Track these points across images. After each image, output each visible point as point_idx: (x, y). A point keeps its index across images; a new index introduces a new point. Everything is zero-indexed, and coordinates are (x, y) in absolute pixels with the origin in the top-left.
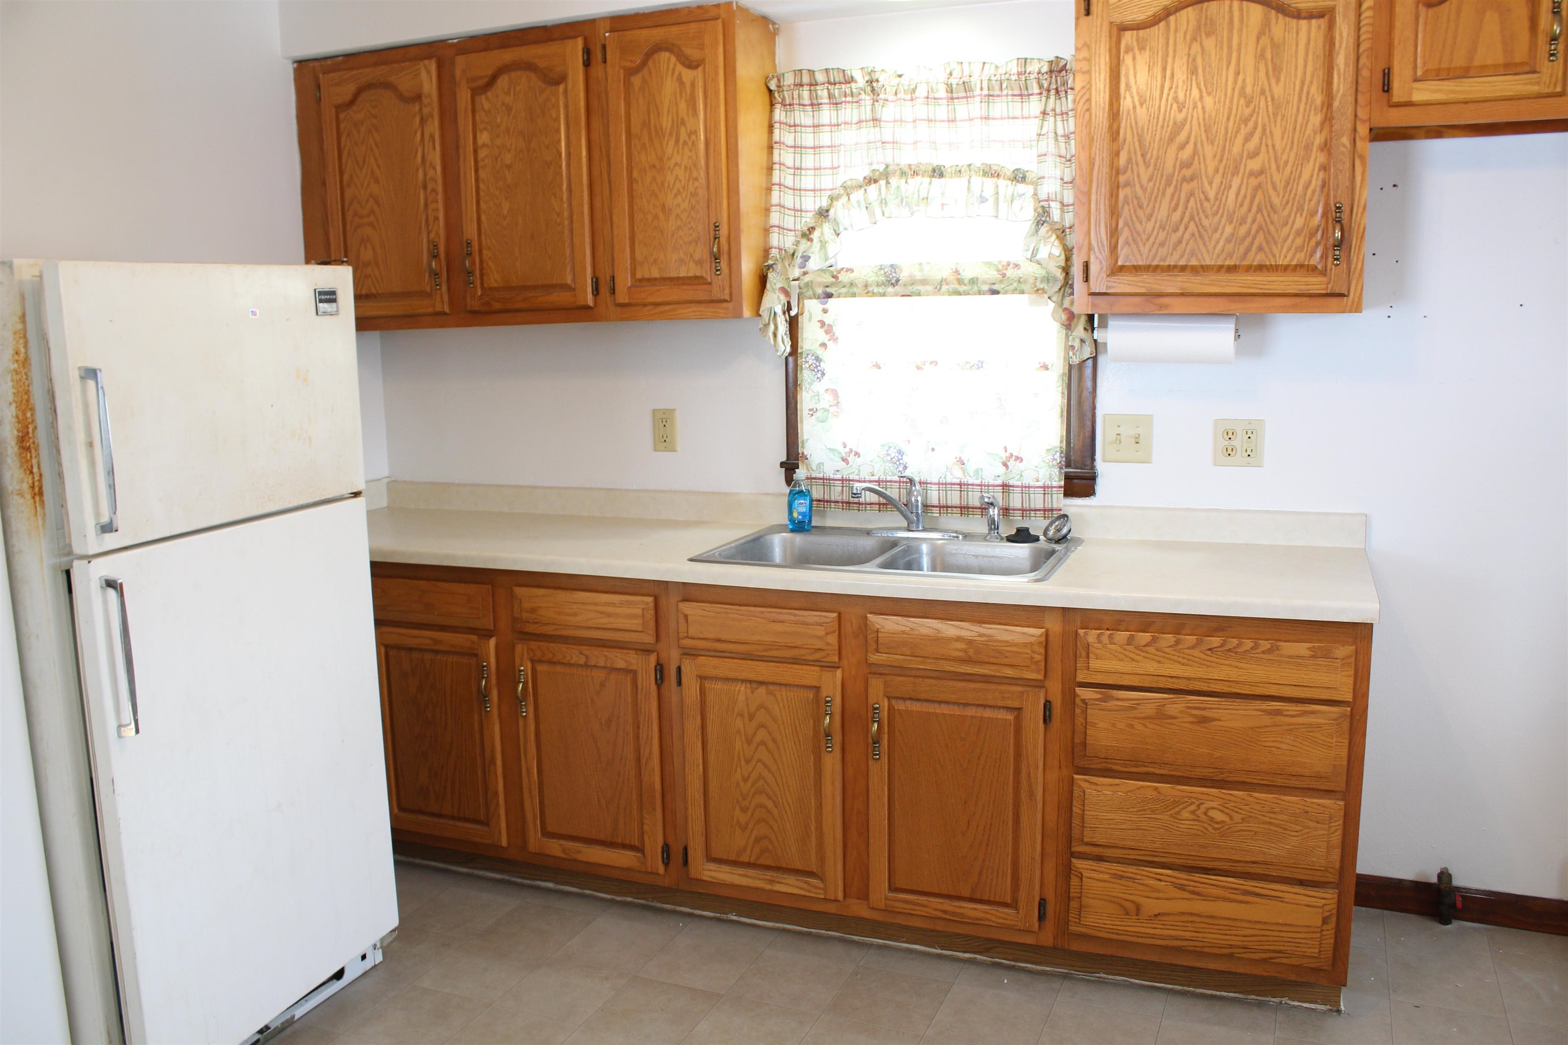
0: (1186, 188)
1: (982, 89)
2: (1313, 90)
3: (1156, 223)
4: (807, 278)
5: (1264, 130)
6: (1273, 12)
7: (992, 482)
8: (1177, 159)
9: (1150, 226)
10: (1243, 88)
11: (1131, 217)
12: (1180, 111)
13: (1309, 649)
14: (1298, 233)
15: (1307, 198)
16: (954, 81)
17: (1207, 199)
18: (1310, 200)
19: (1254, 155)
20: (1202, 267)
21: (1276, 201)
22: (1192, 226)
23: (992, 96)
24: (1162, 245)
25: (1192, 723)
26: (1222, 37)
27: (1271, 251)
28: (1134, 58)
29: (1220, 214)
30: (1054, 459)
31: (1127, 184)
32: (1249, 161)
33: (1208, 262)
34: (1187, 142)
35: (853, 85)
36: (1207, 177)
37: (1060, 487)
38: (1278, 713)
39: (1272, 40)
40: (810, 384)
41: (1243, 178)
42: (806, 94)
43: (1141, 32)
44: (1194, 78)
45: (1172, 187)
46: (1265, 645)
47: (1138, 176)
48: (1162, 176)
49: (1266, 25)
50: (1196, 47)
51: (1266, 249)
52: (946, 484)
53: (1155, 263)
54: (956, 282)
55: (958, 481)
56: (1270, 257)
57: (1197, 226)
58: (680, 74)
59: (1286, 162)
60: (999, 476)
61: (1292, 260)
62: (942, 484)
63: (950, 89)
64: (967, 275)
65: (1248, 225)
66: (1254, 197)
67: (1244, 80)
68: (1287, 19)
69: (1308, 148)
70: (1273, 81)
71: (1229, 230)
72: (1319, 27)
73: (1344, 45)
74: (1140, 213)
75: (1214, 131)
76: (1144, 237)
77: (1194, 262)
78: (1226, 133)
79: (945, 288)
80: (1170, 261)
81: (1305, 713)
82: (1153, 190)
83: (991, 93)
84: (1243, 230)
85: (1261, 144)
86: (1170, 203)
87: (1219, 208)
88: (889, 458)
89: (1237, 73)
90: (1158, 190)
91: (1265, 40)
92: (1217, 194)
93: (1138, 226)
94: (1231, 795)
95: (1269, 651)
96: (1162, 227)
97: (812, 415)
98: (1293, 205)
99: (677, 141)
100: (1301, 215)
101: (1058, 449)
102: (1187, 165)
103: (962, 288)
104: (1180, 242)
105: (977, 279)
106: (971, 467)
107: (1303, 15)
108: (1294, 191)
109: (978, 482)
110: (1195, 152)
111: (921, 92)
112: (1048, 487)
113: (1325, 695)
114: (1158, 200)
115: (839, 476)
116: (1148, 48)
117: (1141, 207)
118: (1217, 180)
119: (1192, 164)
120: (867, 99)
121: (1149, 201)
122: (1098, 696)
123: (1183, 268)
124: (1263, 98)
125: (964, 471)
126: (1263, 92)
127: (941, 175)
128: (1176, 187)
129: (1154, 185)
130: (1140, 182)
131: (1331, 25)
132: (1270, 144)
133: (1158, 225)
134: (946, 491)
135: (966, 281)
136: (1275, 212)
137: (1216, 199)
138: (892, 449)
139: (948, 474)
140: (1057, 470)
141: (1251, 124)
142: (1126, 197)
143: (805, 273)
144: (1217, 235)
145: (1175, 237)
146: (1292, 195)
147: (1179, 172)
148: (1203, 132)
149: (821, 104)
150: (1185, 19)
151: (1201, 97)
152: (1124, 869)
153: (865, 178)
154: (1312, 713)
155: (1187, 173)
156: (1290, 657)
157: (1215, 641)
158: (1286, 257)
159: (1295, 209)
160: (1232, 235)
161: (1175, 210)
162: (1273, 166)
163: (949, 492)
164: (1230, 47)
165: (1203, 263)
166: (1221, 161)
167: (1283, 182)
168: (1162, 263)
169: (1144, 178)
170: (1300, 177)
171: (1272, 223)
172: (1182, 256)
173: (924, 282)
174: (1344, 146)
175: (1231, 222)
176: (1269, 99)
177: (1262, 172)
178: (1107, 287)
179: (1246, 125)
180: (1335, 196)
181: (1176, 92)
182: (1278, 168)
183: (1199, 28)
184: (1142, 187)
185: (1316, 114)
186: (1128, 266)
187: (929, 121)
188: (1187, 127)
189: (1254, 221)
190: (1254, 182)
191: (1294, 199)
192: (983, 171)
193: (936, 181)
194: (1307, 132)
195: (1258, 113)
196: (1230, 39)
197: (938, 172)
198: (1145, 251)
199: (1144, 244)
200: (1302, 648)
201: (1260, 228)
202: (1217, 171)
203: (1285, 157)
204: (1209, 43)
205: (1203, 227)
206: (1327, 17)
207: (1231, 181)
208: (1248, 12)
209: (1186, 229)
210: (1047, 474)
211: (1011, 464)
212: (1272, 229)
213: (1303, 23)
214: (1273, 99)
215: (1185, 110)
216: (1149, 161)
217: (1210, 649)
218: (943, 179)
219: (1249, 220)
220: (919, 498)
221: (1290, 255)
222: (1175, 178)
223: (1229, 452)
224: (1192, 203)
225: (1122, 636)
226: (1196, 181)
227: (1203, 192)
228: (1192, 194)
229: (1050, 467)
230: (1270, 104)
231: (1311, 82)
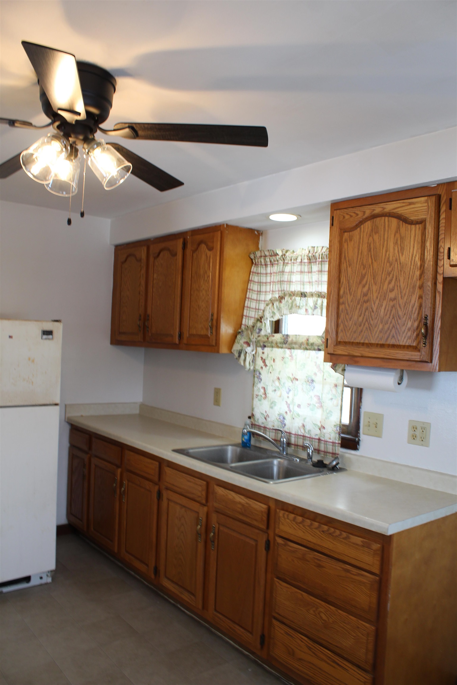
0: (365, 305)
1: (319, 258)
2: (417, 258)
3: (353, 321)
4: (259, 338)
5: (396, 278)
6: (401, 222)
7: (314, 437)
8: (362, 291)
9: (350, 323)
10: (389, 258)
11: (344, 318)
12: (364, 269)
13: (362, 541)
14: (409, 330)
15: (413, 312)
16: (310, 255)
17: (373, 311)
18: (414, 313)
19: (392, 290)
20: (370, 344)
21: (400, 313)
22: (367, 323)
24: (355, 332)
25: (315, 566)
26: (381, 235)
27: (397, 338)
28: (348, 245)
29: (377, 319)
30: (337, 430)
31: (343, 303)
32: (390, 293)
33: (373, 341)
34: (366, 284)
35: (277, 257)
36: (373, 300)
37: (339, 443)
38: (348, 571)
39: (400, 235)
40: (257, 384)
41: (387, 302)
42: (263, 261)
43: (351, 233)
44: (370, 253)
45: (360, 305)
46: (344, 535)
47: (347, 299)
48: (356, 300)
49: (398, 228)
50: (371, 239)
51: (396, 337)
53: (352, 341)
54: (306, 344)
55: (302, 434)
56: (397, 341)
57: (368, 324)
58: (207, 253)
59: (405, 294)
60: (317, 435)
61: (406, 343)
62: (297, 435)
63: (309, 259)
64: (311, 341)
65: (389, 324)
66: (391, 311)
67: (389, 255)
68: (406, 225)
69: (414, 287)
70: (400, 255)
71: (381, 327)
72: (419, 228)
73: (429, 237)
74: (347, 316)
75: (377, 279)
76: (348, 328)
77: (366, 341)
78: (381, 280)
79: (302, 346)
80: (357, 341)
81: (359, 575)
82: (352, 306)
83: (323, 260)
84: (386, 327)
85: (395, 285)
86: (359, 312)
87: (377, 316)
88: (280, 420)
89: (386, 251)
90: (354, 306)
91: (398, 235)
92: (377, 309)
93: (346, 323)
94: (329, 607)
95: (345, 538)
96: (355, 324)
97: (257, 397)
98: (407, 316)
99: (204, 280)
100: (410, 320)
101: (339, 426)
102: (365, 295)
103: (308, 347)
104: (362, 331)
105: (314, 343)
106: (307, 428)
107: (414, 223)
108: (407, 309)
109: (310, 436)
110: (369, 289)
111: (299, 260)
112: (335, 443)
113: (367, 568)
114: (354, 310)
115: (263, 425)
116: (353, 240)
117: (347, 314)
118: (377, 302)
119: (367, 294)
120: (281, 262)
121: (351, 311)
122: (283, 542)
123: (363, 344)
124: (396, 263)
125: (304, 430)
126: (396, 260)
127: (305, 296)
128: (361, 305)
129: (353, 304)
130: (348, 302)
131: (425, 228)
132: (398, 285)
133: (354, 323)
134: (298, 438)
135: (310, 344)
136: (400, 319)
137: (376, 311)
138: (281, 416)
139: (299, 431)
140: (338, 435)
141: (391, 276)
142: (342, 309)
143: (259, 336)
144: (376, 329)
145: (360, 329)
146: (407, 311)
147: (363, 298)
148: (372, 279)
149: (268, 265)
150: (367, 227)
151: (372, 263)
152: (290, 631)
153: (279, 297)
154: (362, 575)
155: (366, 298)
156: (354, 544)
157: (325, 528)
158: (403, 341)
159: (408, 317)
160: (382, 329)
161: (360, 316)
162: (400, 296)
164: (384, 239)
165: (370, 342)
166: (379, 293)
167: (403, 304)
168: (354, 341)
169: (349, 300)
170: (410, 302)
171: (398, 324)
172: (362, 338)
173: (295, 343)
174: (429, 286)
175: (382, 323)
176: (399, 263)
177: (395, 299)
178: (334, 351)
179: (389, 276)
180: (425, 312)
181: (363, 260)
182: (401, 297)
183: (372, 230)
184: (348, 304)
185: (417, 271)
186: (342, 342)
187: (302, 272)
188: (366, 277)
189: (391, 323)
190: (392, 304)
191: (408, 312)
192: (318, 295)
193: (303, 299)
194: (414, 281)
195: (394, 270)
196: (384, 235)
198: (348, 335)
199: (348, 332)
200: (358, 540)
201: (393, 326)
202: (377, 298)
203: (404, 292)
204: (376, 237)
205: (371, 324)
206: (423, 224)
207: (383, 303)
208: (391, 222)
209: (364, 325)
210: (334, 437)
211: (322, 429)
212: (398, 327)
213: (413, 226)
214: (400, 263)
215: (366, 269)
216: (351, 293)
217: (323, 531)
218: (306, 298)
219: (389, 322)
220: (285, 440)
221: (405, 340)
222: (361, 301)
223: (414, 437)
224: (367, 313)
225: (292, 516)
226: (369, 302)
227: (371, 308)
228: (367, 309)
229: (336, 433)
230: (399, 266)
231: (416, 255)
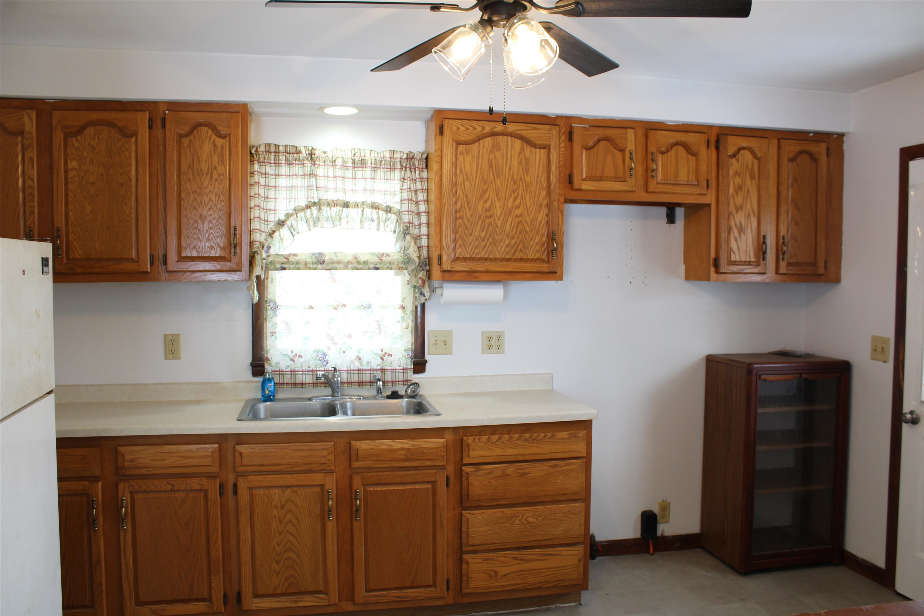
0: (488, 221)
1: (371, 164)
2: (542, 180)
3: (474, 237)
4: (270, 259)
5: (522, 196)
6: (525, 144)
7: (375, 368)
8: (483, 207)
9: (471, 238)
10: (513, 177)
11: (462, 233)
12: (485, 184)
13: (568, 434)
14: (537, 244)
15: (541, 228)
16: (357, 159)
17: (497, 227)
18: (542, 229)
19: (518, 207)
20: (495, 258)
21: (527, 229)
22: (491, 239)
23: (376, 168)
24: (477, 247)
25: (518, 476)
26: (504, 152)
27: (526, 252)
28: (464, 158)
29: (503, 234)
30: (408, 355)
31: (460, 218)
32: (515, 210)
33: (498, 256)
34: (488, 199)
35: (300, 155)
36: (497, 216)
37: (411, 369)
38: (555, 466)
39: (525, 156)
40: (271, 318)
41: (513, 218)
42: (272, 157)
43: (467, 146)
44: (491, 170)
45: (481, 220)
46: (549, 435)
47: (466, 214)
48: (477, 215)
49: (522, 149)
50: (492, 156)
51: (523, 251)
52: (351, 370)
53: (474, 256)
54: (356, 263)
55: (357, 368)
56: (525, 254)
57: (493, 239)
58: (214, 141)
59: (532, 212)
60: (379, 365)
61: (535, 256)
62: (349, 370)
63: (354, 162)
64: (362, 259)
65: (515, 240)
66: (518, 226)
67: (513, 173)
68: (531, 148)
69: (541, 206)
70: (525, 175)
71: (507, 242)
72: (544, 153)
73: (554, 162)
74: (466, 231)
75: (500, 195)
76: (468, 244)
77: (491, 256)
78: (505, 197)
79: (350, 266)
80: (481, 256)
81: (567, 465)
82: (472, 221)
83: (376, 166)
84: (513, 242)
85: (521, 202)
86: (480, 227)
87: (503, 231)
88: (318, 358)
89: (510, 170)
90: (475, 221)
91: (522, 156)
92: (502, 224)
93: (465, 238)
94: (537, 509)
95: (552, 437)
96: (477, 239)
97: (272, 335)
98: (534, 231)
99: (211, 178)
100: (538, 236)
101: (410, 349)
102: (488, 210)
103: (360, 266)
104: (485, 246)
105: (368, 262)
106: (365, 360)
107: (537, 146)
108: (535, 225)
109: (369, 368)
110: (492, 204)
111: (339, 162)
112: (405, 369)
113: (575, 455)
114: (475, 225)
115: (289, 369)
116: (470, 153)
117: (467, 229)
118: (502, 218)
119: (490, 210)
120: (308, 164)
121: (471, 225)
122: (474, 469)
123: (486, 259)
124: (521, 182)
125: (360, 363)
126: (521, 179)
127: (348, 207)
128: (483, 220)
129: (473, 219)
130: (466, 217)
131: (549, 153)
132: (524, 202)
133: (475, 238)
134: (351, 374)
135: (362, 263)
136: (527, 234)
137: (501, 227)
138: (320, 353)
139: (352, 365)
140: (409, 360)
141: (516, 193)
142: (460, 224)
143: (269, 256)
144: (502, 244)
145: (483, 244)
146: (534, 227)
147: (484, 213)
148: (495, 196)
149: (281, 163)
150: (487, 142)
151: (494, 179)
152: (488, 555)
153: (306, 206)
154: (570, 464)
155: (488, 214)
156: (560, 439)
157: (527, 435)
158: (532, 255)
159: (535, 233)
160: (509, 244)
161: (483, 231)
162: (526, 213)
163: (352, 375)
164: (507, 158)
165: (496, 257)
166: (503, 209)
167: (530, 220)
168: (477, 256)
169: (468, 216)
170: (537, 219)
171: (526, 239)
172: (486, 253)
173: (339, 262)
174: (555, 206)
175: (508, 238)
176: (524, 182)
177: (521, 215)
178: (451, 268)
179: (514, 193)
180: (552, 228)
181: (483, 176)
182: (528, 214)
183: (493, 146)
184: (467, 219)
185: (544, 191)
186: (461, 258)
187: (343, 178)
188: (488, 193)
189: (518, 238)
190: (518, 220)
191: (535, 228)
192: (371, 205)
193: (345, 209)
194: (540, 199)
195: (519, 189)
196: (507, 153)
197: (346, 205)
198: (469, 250)
199: (468, 247)
200: (564, 434)
201: (521, 241)
202: (501, 214)
203: (531, 209)
204: (498, 154)
205: (496, 240)
206: (547, 149)
207: (508, 218)
208: (514, 142)
209: (488, 240)
210: (405, 362)
211: (386, 358)
212: (526, 242)
213: (538, 150)
214: (526, 183)
215: (487, 184)
216: (471, 208)
217: (525, 440)
218: (348, 209)
219: (516, 237)
220: (339, 379)
221: (534, 254)
222: (483, 216)
223: (489, 347)
224: (490, 228)
225: (485, 438)
226: (492, 218)
227: (495, 224)
228: (490, 224)
229: (406, 359)
230: (524, 185)
231: (541, 177)
